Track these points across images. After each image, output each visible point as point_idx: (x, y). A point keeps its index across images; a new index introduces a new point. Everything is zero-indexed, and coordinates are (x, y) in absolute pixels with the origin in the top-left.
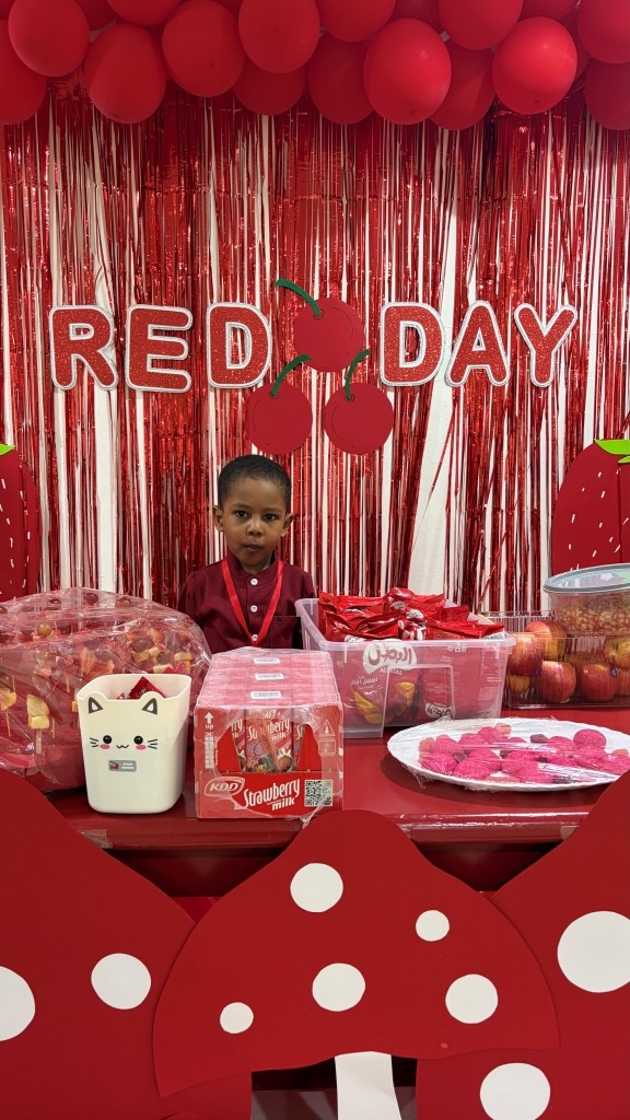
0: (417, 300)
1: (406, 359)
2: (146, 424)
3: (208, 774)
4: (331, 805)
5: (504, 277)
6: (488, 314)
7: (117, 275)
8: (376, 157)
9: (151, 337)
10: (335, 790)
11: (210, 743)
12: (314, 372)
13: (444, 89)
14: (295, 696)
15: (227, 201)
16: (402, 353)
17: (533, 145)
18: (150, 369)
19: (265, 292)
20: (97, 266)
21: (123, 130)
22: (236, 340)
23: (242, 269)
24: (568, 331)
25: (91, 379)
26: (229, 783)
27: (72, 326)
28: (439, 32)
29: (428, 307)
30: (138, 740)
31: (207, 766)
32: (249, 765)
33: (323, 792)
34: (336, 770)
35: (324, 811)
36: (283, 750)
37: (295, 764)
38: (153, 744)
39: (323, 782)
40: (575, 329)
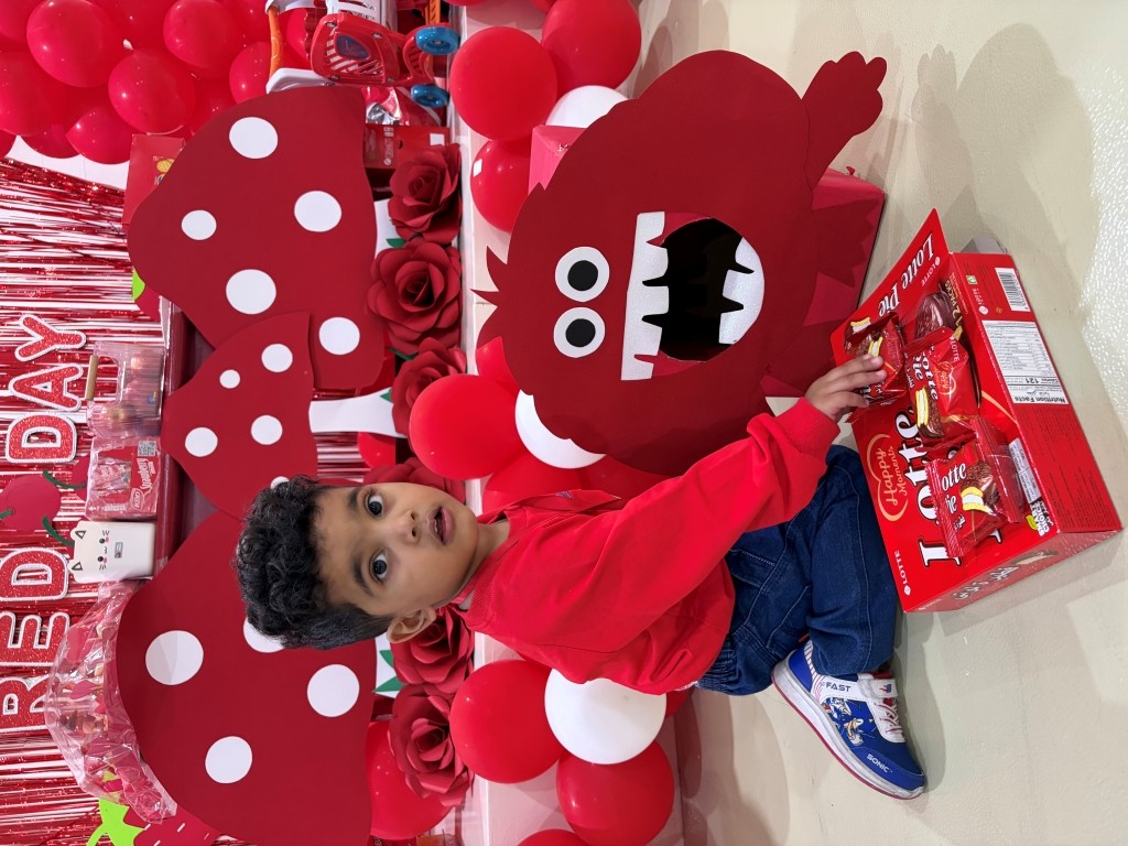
0: (5, 435)
1: (55, 442)
6: (20, 380)
9: (19, 646)
10: (147, 439)
16: (50, 445)
18: (47, 646)
22: (27, 577)
26: (135, 497)
27: (6, 713)
29: (11, 426)
30: (102, 541)
32: (126, 487)
33: (146, 446)
37: (128, 462)
38: (107, 535)
39: (140, 446)
40: (41, 317)
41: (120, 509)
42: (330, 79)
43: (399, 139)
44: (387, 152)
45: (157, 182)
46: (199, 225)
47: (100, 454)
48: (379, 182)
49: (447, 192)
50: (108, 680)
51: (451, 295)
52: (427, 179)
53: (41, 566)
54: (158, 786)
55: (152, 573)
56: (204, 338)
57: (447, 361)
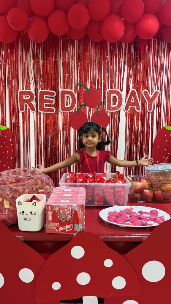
0: (116, 89)
1: (113, 104)
2: (43, 121)
3: (49, 222)
4: (82, 231)
5: (140, 82)
6: (135, 92)
7: (36, 82)
8: (105, 50)
10: (83, 227)
11: (50, 214)
12: (88, 108)
13: (122, 33)
14: (73, 201)
15: (66, 62)
16: (112, 103)
17: (148, 47)
18: (44, 107)
19: (75, 86)
20: (31, 80)
21: (38, 44)
22: (67, 100)
23: (69, 81)
24: (157, 97)
25: (29, 110)
26: (55, 224)
27: (24, 96)
28: (121, 18)
29: (119, 90)
30: (31, 213)
31: (49, 220)
32: (60, 220)
33: (80, 227)
34: (83, 222)
35: (80, 232)
36: (69, 216)
37: (72, 220)
38: (35, 214)
39: (80, 225)
40: (159, 96)
53: (71, 103)
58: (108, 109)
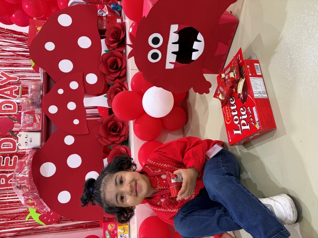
1: (11, 108)
9: (4, 165)
11: (28, 128)
12: (14, 128)
16: (10, 109)
18: (12, 165)
22: (6, 146)
24: (6, 73)
26: (35, 125)
27: (1, 183)
30: (26, 138)
32: (32, 122)
36: (30, 117)
37: (32, 115)
39: (35, 111)
40: (6, 72)
41: (31, 128)
42: (87, 2)
43: (107, 20)
44: (104, 25)
45: (37, 33)
46: (50, 46)
47: (24, 113)
48: (102, 33)
49: (122, 37)
50: (30, 176)
51: (123, 67)
52: (116, 33)
53: (9, 143)
54: (45, 204)
55: (41, 146)
56: (53, 80)
57: (122, 86)
58: (15, 112)
